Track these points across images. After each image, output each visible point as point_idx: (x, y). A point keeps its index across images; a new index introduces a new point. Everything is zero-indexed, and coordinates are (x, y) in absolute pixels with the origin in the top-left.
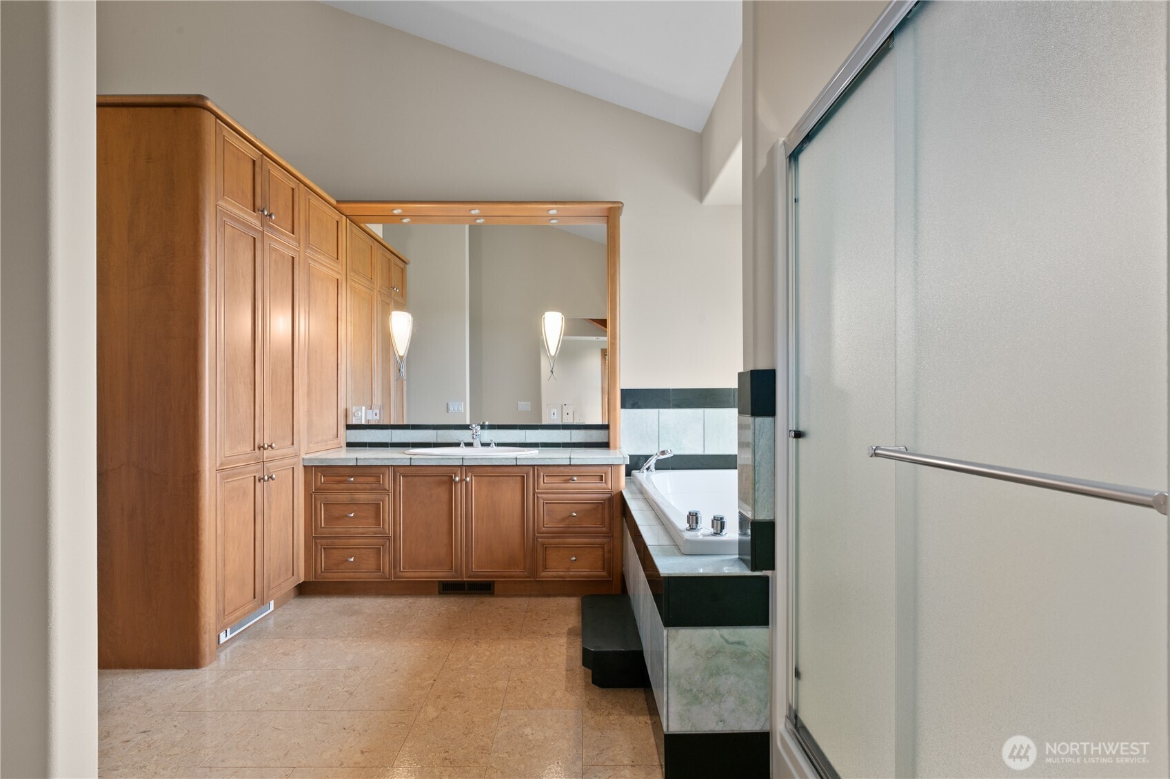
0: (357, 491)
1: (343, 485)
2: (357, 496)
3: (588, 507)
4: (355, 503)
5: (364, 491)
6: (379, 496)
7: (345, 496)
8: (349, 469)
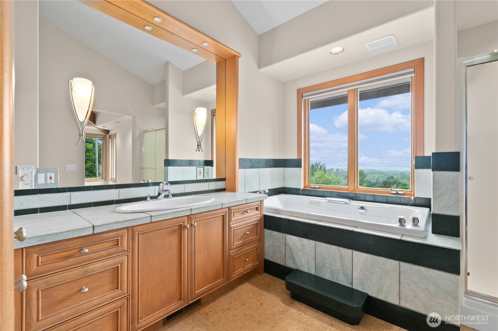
0: (91, 261)
1: (72, 260)
2: (92, 267)
3: (251, 227)
4: (87, 276)
5: (100, 259)
6: (116, 260)
7: (74, 272)
8: (80, 240)
